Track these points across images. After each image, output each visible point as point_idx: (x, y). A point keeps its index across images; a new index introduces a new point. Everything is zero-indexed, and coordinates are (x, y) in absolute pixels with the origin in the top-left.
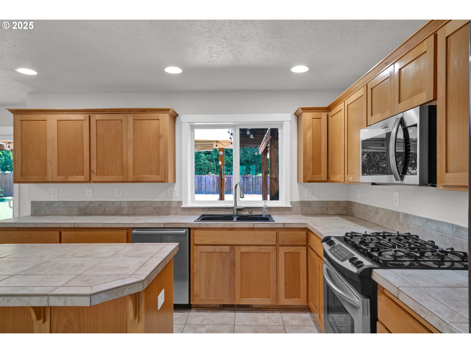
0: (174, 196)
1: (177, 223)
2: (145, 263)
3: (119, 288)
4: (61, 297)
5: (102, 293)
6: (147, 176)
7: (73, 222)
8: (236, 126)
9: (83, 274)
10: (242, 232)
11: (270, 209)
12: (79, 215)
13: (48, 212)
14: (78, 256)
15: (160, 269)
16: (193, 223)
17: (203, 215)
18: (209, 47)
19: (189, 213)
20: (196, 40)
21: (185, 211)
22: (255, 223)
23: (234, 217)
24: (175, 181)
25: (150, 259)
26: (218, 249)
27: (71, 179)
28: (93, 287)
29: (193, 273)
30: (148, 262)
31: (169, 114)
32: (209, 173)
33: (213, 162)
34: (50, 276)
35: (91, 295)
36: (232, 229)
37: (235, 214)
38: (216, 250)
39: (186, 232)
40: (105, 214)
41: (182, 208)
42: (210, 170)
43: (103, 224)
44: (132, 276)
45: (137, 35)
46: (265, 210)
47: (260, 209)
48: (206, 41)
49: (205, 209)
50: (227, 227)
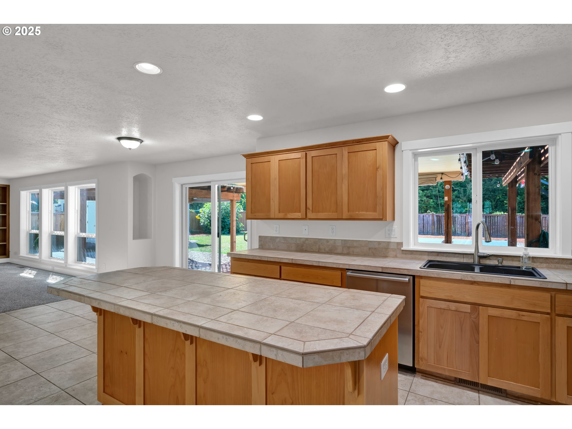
0: (392, 236)
1: (398, 269)
2: (365, 319)
3: (335, 352)
4: (273, 349)
5: (315, 354)
6: (363, 213)
7: (291, 258)
8: (476, 149)
9: (297, 321)
10: (490, 288)
11: (534, 259)
12: (297, 251)
13: (272, 247)
14: (293, 297)
15: (384, 331)
16: (419, 270)
17: (430, 261)
18: (445, 45)
19: (412, 257)
20: (428, 39)
21: (406, 254)
22: (512, 279)
23: (474, 266)
24: (394, 219)
25: (371, 314)
26: (453, 306)
27: (289, 216)
28: (306, 343)
29: (419, 331)
30: (369, 318)
31: (389, 142)
32: (428, 212)
33: (432, 199)
34: (265, 318)
35: (304, 355)
36: (474, 282)
37: (476, 262)
38: (451, 307)
39: (409, 279)
40: (320, 251)
41: (403, 250)
42: (429, 208)
43: (318, 262)
44: (351, 336)
45: (354, 51)
46: (526, 261)
47: (515, 259)
48: (443, 37)
49: (433, 253)
50: (466, 279)
